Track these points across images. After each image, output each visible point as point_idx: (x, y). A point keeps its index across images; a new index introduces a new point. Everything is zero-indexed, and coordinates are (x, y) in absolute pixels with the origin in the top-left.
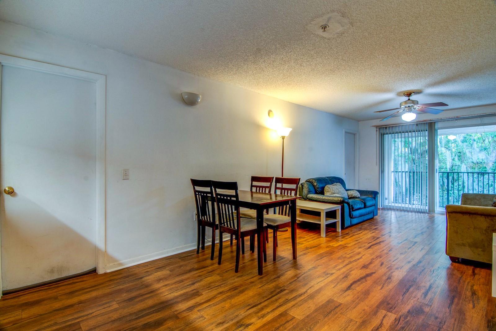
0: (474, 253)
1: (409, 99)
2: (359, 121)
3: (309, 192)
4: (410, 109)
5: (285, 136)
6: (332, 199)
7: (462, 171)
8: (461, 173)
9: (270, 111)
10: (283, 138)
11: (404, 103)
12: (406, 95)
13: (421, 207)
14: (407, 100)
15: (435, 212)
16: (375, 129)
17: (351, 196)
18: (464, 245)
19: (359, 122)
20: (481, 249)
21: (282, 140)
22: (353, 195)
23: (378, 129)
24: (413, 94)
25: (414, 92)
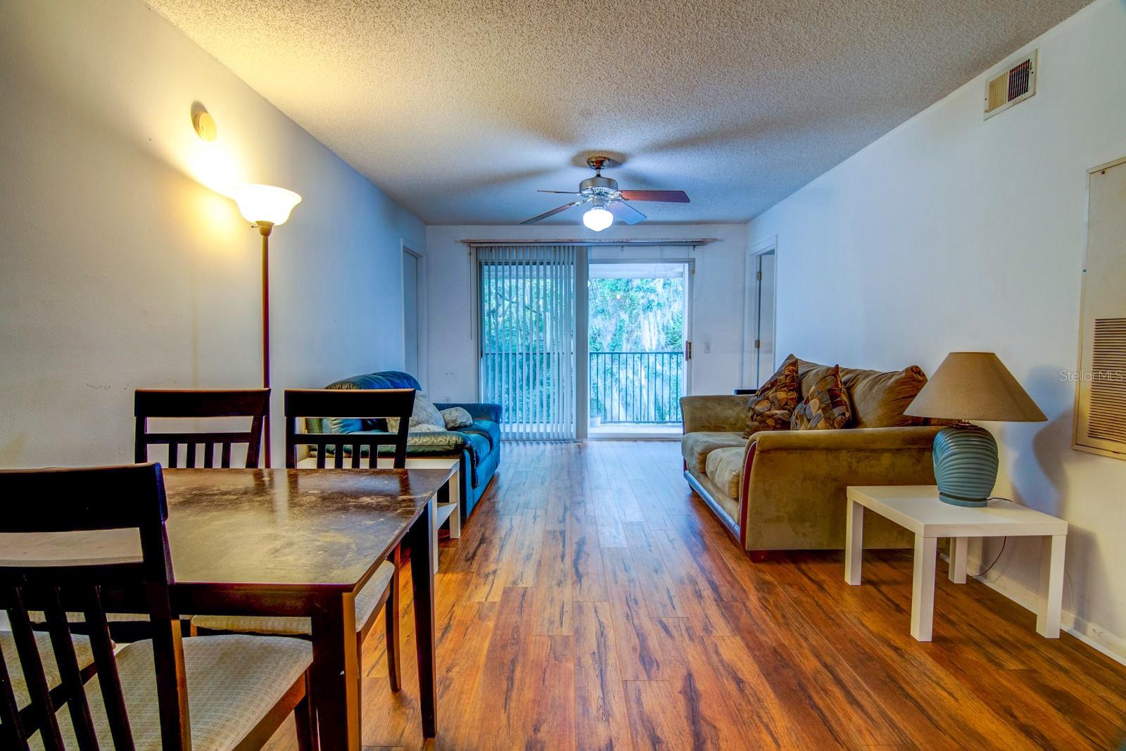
0: (797, 534)
1: (599, 176)
2: (427, 223)
3: (342, 427)
4: (601, 201)
5: (274, 224)
6: (429, 443)
7: (624, 351)
8: (623, 353)
9: (198, 111)
10: (266, 231)
11: (589, 183)
12: (592, 164)
13: (539, 429)
14: (595, 176)
15: (586, 438)
16: (465, 250)
17: (452, 424)
18: (779, 519)
19: (429, 228)
20: (809, 524)
21: (262, 237)
22: (459, 421)
23: (473, 251)
24: (606, 163)
25: (609, 160)
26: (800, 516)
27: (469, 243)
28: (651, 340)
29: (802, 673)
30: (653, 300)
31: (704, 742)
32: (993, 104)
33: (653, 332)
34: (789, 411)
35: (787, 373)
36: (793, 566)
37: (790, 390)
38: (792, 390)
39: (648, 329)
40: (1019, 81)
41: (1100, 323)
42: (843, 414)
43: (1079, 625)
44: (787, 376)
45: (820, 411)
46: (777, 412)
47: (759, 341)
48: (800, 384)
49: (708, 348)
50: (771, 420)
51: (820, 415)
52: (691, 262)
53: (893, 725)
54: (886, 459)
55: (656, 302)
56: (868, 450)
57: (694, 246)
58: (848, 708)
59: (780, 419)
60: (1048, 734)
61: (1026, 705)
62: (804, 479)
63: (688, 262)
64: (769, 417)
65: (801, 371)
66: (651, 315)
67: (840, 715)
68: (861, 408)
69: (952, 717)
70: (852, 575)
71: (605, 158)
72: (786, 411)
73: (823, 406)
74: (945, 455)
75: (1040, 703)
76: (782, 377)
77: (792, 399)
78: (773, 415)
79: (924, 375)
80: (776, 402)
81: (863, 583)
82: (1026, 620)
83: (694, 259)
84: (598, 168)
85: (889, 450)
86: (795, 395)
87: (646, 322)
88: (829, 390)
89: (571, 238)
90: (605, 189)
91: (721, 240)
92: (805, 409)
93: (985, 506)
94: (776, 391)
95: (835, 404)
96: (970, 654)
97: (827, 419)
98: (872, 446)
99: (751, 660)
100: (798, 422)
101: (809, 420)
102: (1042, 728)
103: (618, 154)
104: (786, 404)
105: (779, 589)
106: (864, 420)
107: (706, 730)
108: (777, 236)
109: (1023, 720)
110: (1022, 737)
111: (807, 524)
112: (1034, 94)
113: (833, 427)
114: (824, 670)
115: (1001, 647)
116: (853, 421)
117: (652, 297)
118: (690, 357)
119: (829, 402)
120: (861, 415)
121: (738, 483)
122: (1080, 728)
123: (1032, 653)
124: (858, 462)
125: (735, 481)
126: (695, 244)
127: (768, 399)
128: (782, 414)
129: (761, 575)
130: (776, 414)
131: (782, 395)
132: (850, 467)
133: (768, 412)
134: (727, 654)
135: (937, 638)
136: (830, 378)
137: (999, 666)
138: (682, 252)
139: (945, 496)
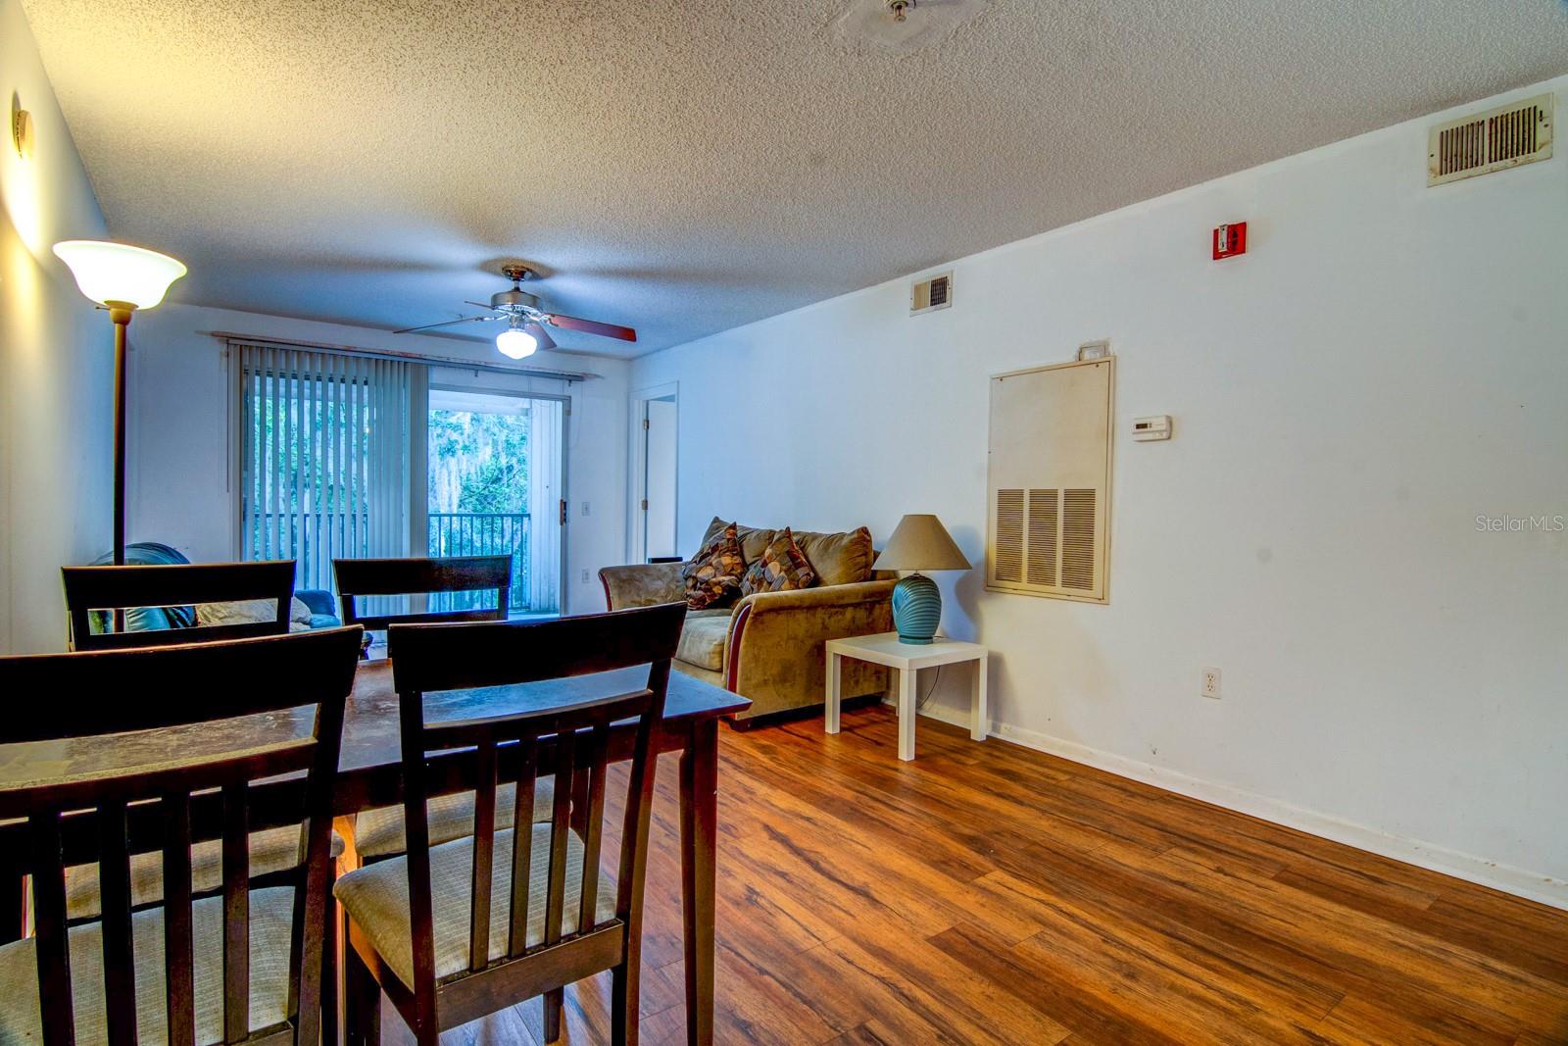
1: (517, 289)
4: (520, 322)
11: (505, 297)
12: (509, 273)
14: (513, 289)
16: (219, 347)
18: (766, 683)
23: (234, 352)
24: (528, 275)
25: (531, 271)
26: (784, 677)
27: (227, 339)
28: (450, 498)
29: (848, 801)
30: (456, 441)
31: (818, 863)
32: (917, 306)
33: (453, 487)
34: (736, 576)
35: (729, 537)
36: (776, 730)
37: (734, 555)
38: (736, 555)
39: (446, 482)
40: (938, 292)
41: (1001, 493)
42: (808, 574)
43: (995, 728)
44: (729, 540)
45: (783, 573)
46: (724, 578)
47: (646, 502)
48: (741, 547)
49: (586, 508)
50: (718, 587)
51: (783, 577)
52: (567, 401)
53: (930, 816)
54: (849, 613)
55: (461, 444)
56: (834, 605)
57: (570, 381)
58: (894, 813)
59: (728, 586)
60: (1013, 794)
61: (992, 782)
62: (789, 638)
63: (562, 400)
64: (716, 584)
65: (739, 534)
66: (452, 461)
67: (892, 818)
68: (819, 568)
69: (957, 800)
70: (832, 725)
71: (528, 270)
72: (733, 577)
73: (784, 568)
74: (907, 602)
75: (999, 779)
76: (723, 541)
77: (737, 564)
78: (720, 582)
79: (869, 536)
80: (721, 568)
81: (842, 729)
82: (964, 734)
83: (570, 397)
84: (517, 279)
85: (852, 605)
86: (738, 560)
87: (445, 471)
88: (787, 552)
89: (407, 351)
90: (526, 308)
91: (603, 378)
92: (764, 573)
93: (932, 643)
94: (719, 556)
95: (798, 565)
96: (943, 762)
97: (791, 581)
98: (841, 602)
99: (803, 803)
100: (755, 586)
101: (770, 584)
102: (1008, 792)
103: (542, 266)
104: (733, 569)
105: (779, 749)
106: (825, 579)
107: (812, 856)
108: (678, 382)
109: (996, 791)
110: (1001, 800)
111: (788, 684)
112: (950, 306)
113: (797, 587)
114: (860, 795)
115: (957, 753)
116: (816, 581)
117: (455, 436)
118: (565, 520)
119: (791, 563)
120: (821, 575)
121: (722, 653)
122: (1026, 787)
123: (977, 752)
124: (829, 618)
125: (718, 649)
126: (573, 378)
127: (711, 565)
128: (730, 580)
129: (755, 741)
130: (724, 581)
131: (726, 560)
132: (823, 623)
133: (714, 580)
134: (783, 805)
135: (918, 757)
136: (785, 540)
137: (963, 764)
138: (556, 387)
139: (903, 638)
